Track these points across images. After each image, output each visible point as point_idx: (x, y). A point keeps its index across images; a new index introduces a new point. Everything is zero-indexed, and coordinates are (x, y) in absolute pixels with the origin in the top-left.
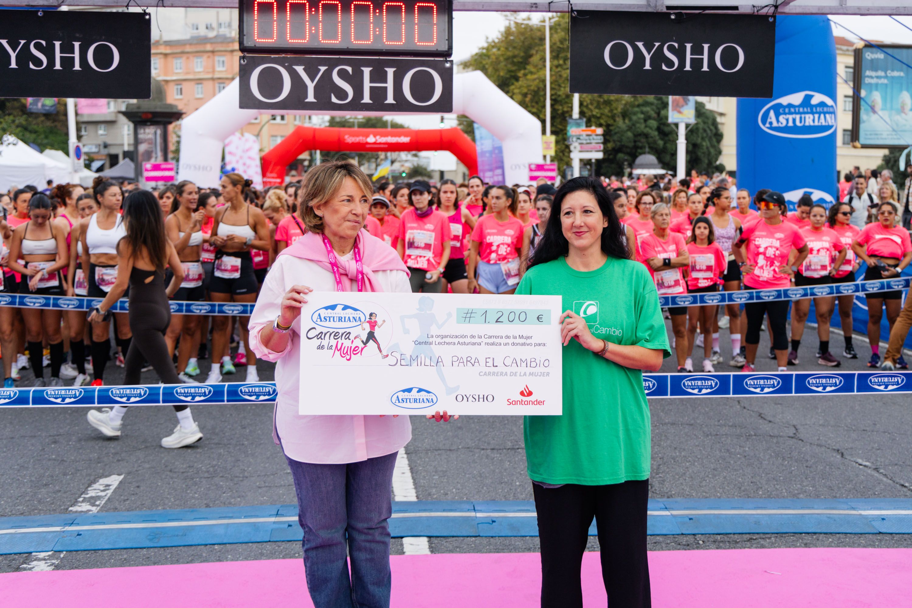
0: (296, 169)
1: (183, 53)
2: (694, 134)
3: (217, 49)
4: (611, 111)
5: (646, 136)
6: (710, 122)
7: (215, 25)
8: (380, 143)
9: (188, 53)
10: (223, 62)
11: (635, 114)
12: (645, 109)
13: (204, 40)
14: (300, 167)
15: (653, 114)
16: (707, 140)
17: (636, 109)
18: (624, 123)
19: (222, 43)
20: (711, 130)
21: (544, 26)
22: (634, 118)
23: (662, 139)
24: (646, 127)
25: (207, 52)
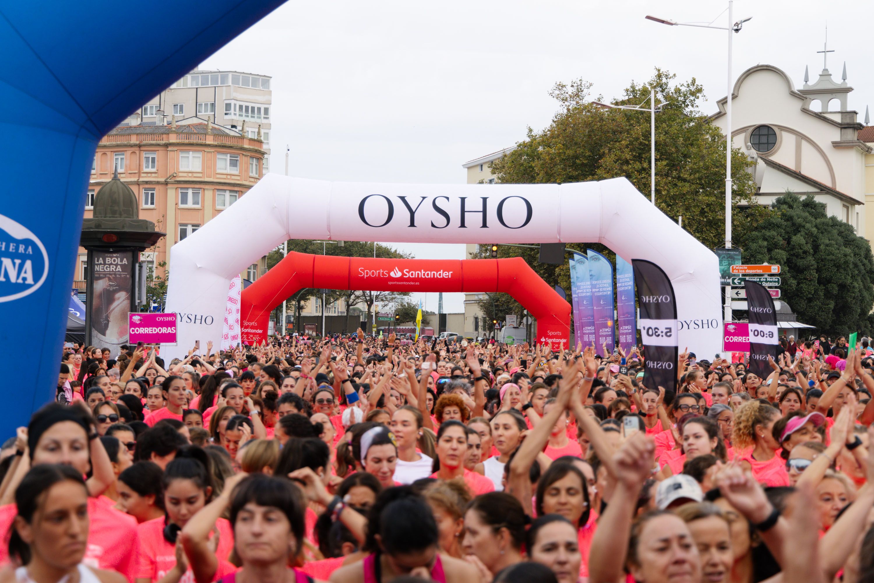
2: (842, 271)
3: (144, 142)
6: (863, 253)
10: (153, 159)
11: (753, 240)
12: (768, 233)
13: (127, 130)
15: (782, 242)
16: (859, 278)
20: (864, 265)
23: (794, 278)
25: (131, 146)
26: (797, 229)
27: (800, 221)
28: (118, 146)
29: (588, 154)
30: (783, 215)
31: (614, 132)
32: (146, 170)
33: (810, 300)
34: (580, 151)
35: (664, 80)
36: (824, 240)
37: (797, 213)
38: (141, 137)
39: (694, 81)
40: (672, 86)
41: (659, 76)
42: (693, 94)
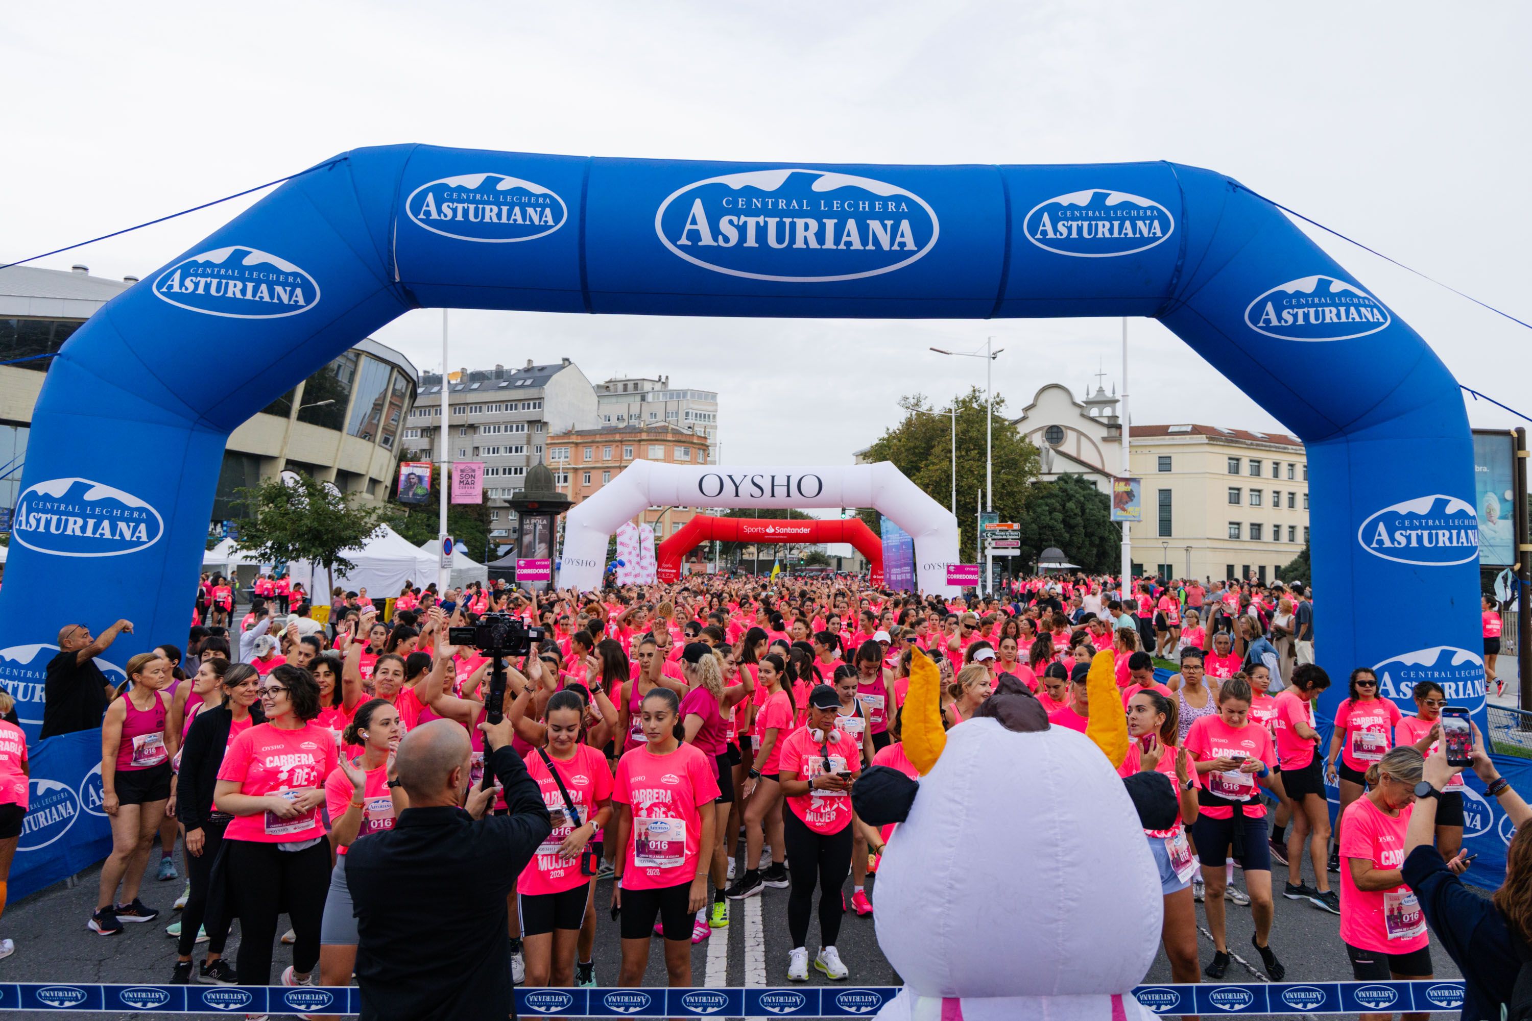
0: (696, 556)
1: (593, 442)
3: (625, 439)
4: (1015, 502)
5: (1052, 528)
7: (626, 417)
8: (780, 534)
9: (598, 442)
10: (631, 451)
11: (1039, 506)
12: (1049, 501)
13: (614, 430)
14: (700, 554)
17: (1040, 501)
18: (1028, 515)
19: (630, 433)
21: (950, 418)
22: (1039, 510)
23: (1068, 532)
24: (1051, 519)
25: (616, 441)
26: (1070, 498)
27: (1072, 492)
28: (606, 441)
29: (924, 445)
30: (1060, 488)
31: (943, 431)
32: (625, 458)
33: (1079, 548)
34: (918, 443)
35: (977, 394)
36: (1089, 506)
37: (1071, 487)
38: (623, 435)
39: (998, 394)
40: (983, 398)
41: (974, 391)
42: (998, 403)
